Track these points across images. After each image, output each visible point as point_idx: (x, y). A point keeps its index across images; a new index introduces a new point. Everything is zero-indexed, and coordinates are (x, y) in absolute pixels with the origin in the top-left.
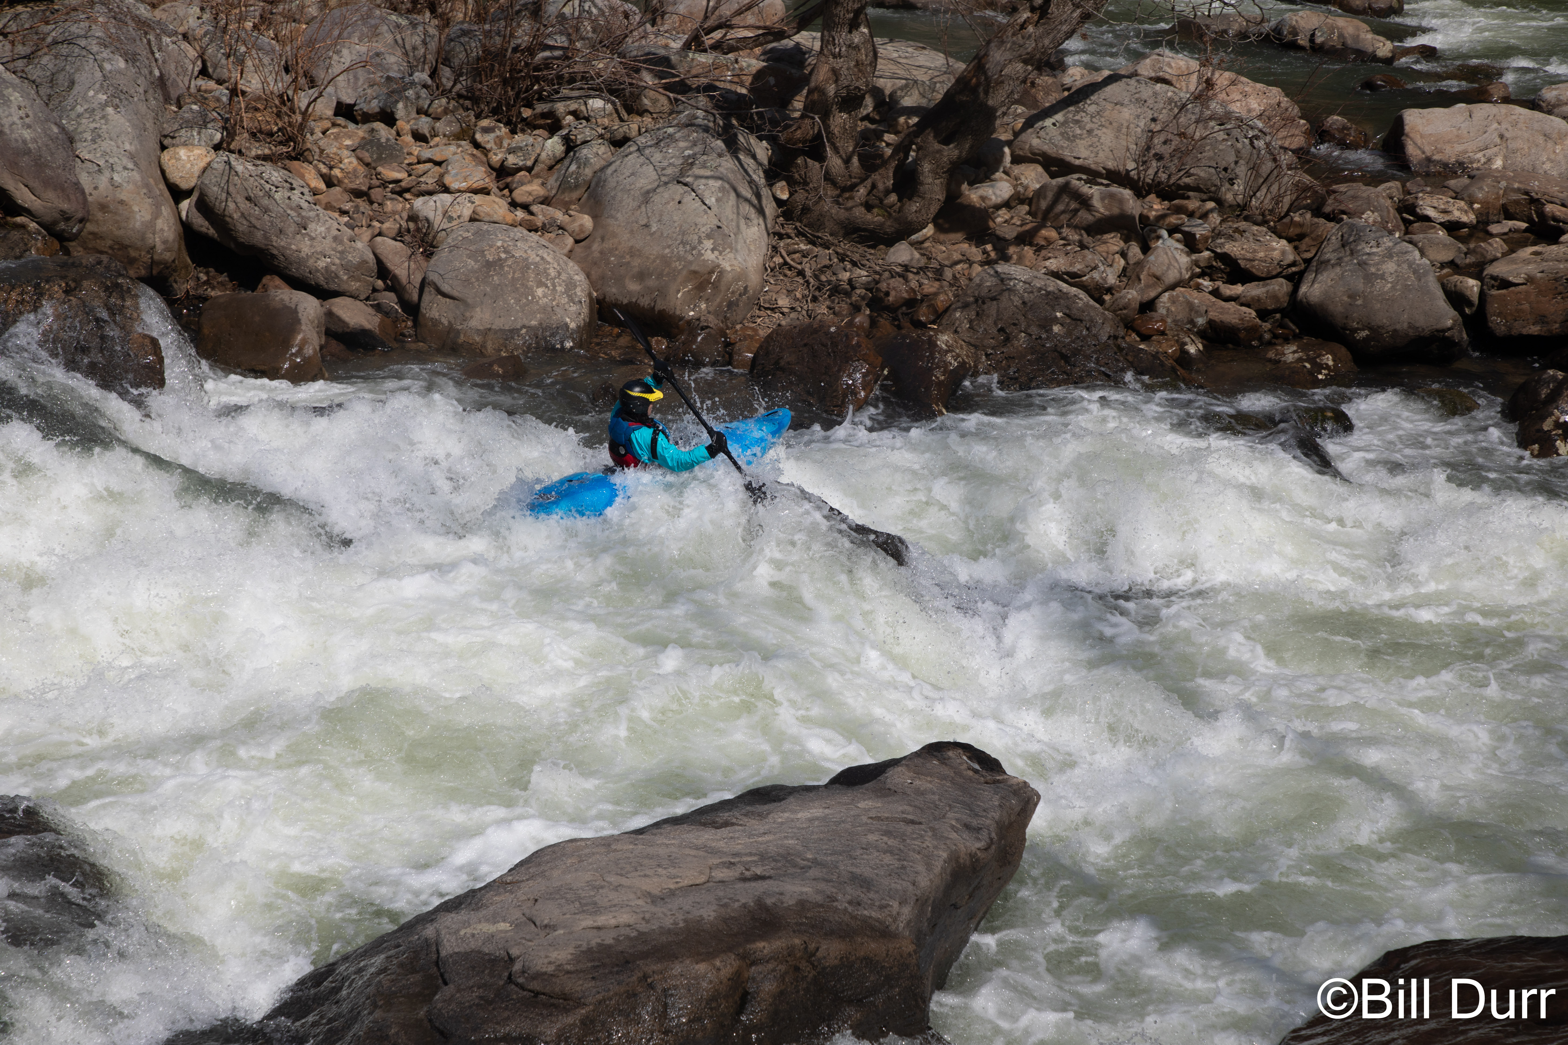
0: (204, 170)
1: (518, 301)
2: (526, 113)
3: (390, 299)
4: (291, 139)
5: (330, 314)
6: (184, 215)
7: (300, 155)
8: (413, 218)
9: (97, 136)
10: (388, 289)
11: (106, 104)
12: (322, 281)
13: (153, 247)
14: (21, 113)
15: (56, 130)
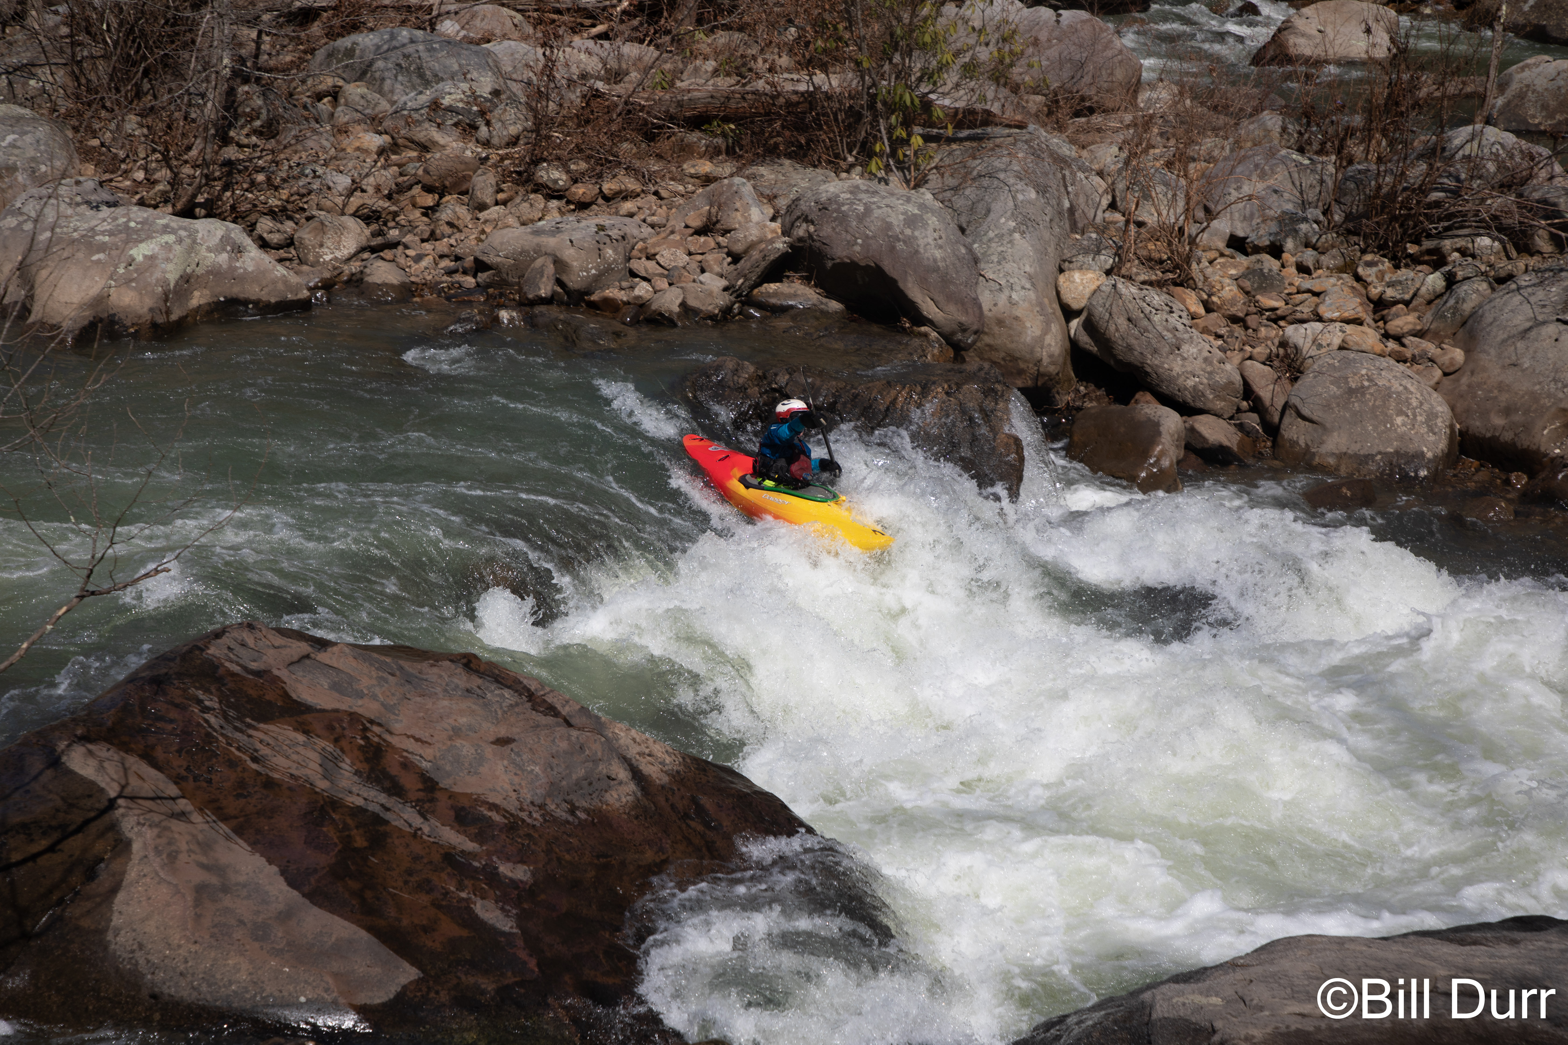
0: (1095, 292)
1: (1375, 428)
2: (1412, 249)
3: (1252, 420)
4: (1177, 266)
5: (1192, 430)
6: (1072, 332)
7: (1185, 282)
8: (1283, 344)
9: (1002, 258)
10: (1252, 410)
11: (1014, 231)
12: (1188, 399)
13: (1040, 361)
14: (936, 235)
15: (963, 251)
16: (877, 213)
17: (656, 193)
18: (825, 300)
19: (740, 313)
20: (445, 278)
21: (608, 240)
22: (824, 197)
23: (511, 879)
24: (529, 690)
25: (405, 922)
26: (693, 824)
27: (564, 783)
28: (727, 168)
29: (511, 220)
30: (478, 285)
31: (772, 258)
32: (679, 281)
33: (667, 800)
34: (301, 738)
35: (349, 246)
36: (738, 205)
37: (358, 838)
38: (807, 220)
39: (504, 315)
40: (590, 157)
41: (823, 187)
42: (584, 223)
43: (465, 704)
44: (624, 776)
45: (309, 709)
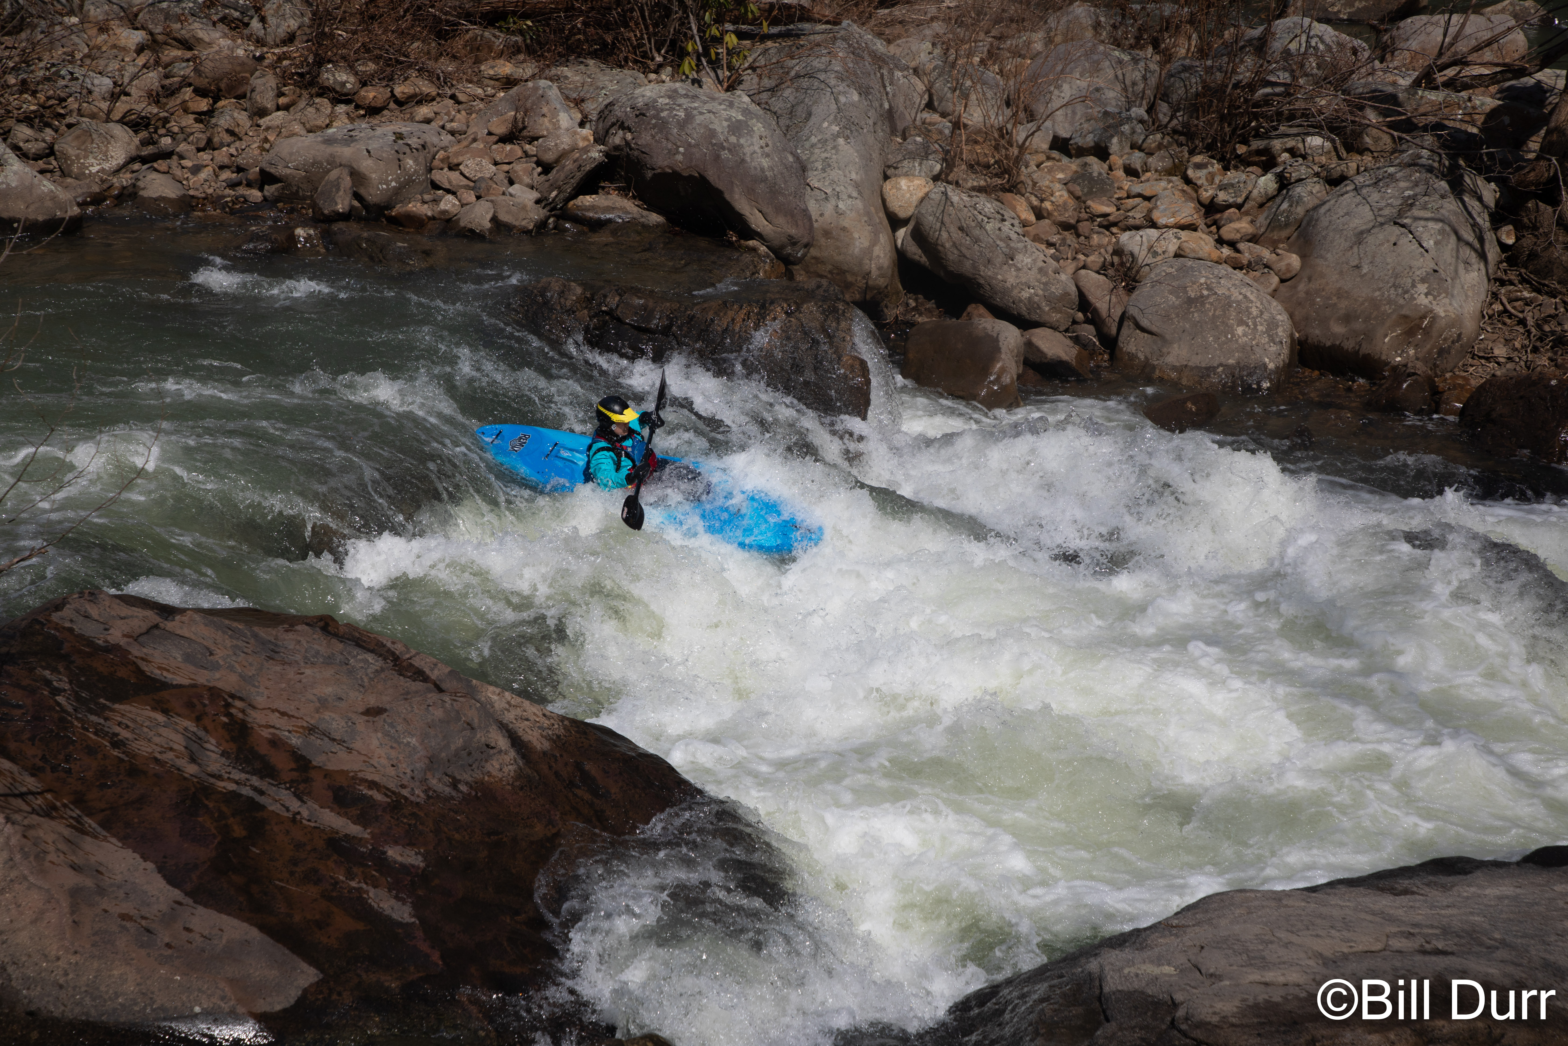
0: (922, 200)
1: (1217, 339)
2: (1241, 149)
3: (1088, 332)
4: (1007, 171)
5: (1029, 344)
6: (899, 242)
7: (1013, 188)
8: (1118, 252)
9: (827, 165)
10: (1087, 321)
11: (838, 135)
12: (1024, 311)
13: (869, 273)
14: (763, 143)
15: (791, 159)
16: (699, 119)
17: (453, 97)
18: (645, 213)
19: (555, 228)
20: (228, 191)
21: (408, 150)
22: (640, 103)
23: (401, 864)
24: (393, 654)
25: (297, 918)
26: (577, 791)
27: (443, 755)
28: (529, 69)
29: (297, 128)
30: (265, 199)
31: (588, 168)
32: (487, 194)
33: (550, 767)
34: (160, 718)
35: (118, 155)
36: (545, 110)
37: (236, 827)
38: (623, 127)
39: (300, 232)
40: (379, 57)
41: (637, 91)
42: (379, 131)
43: (328, 673)
44: (503, 743)
45: (165, 686)
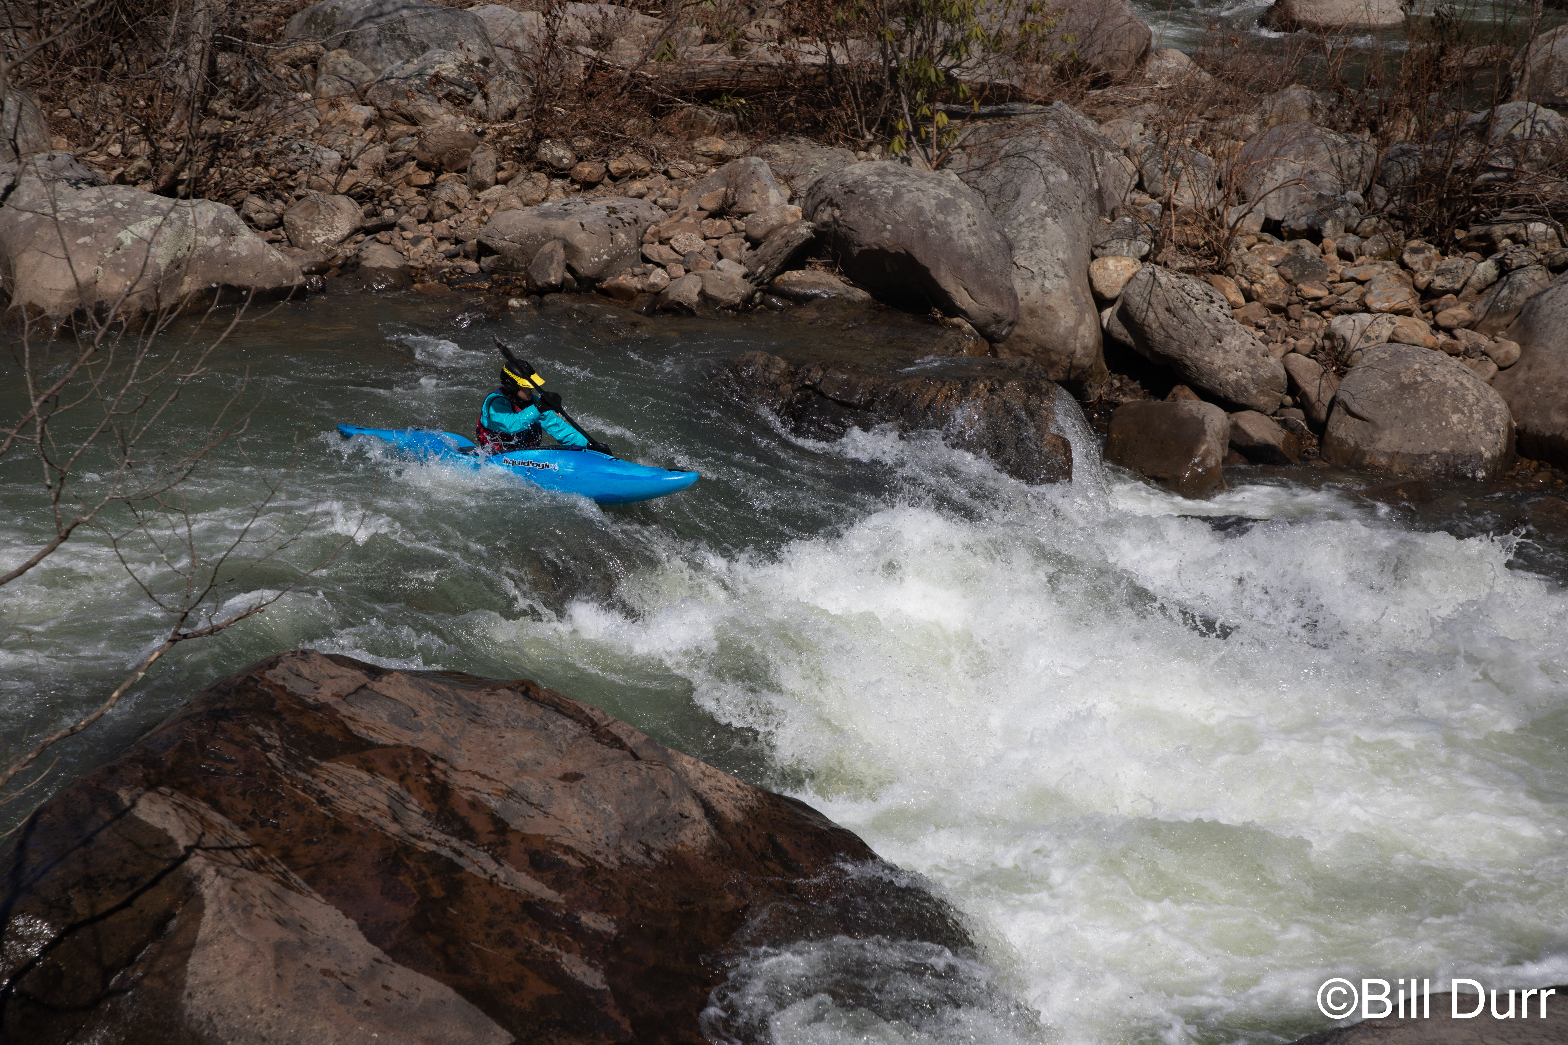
0: (1130, 280)
1: (1431, 426)
2: (1460, 235)
3: (1297, 416)
4: (1217, 253)
5: (1235, 427)
6: (1105, 322)
7: (1223, 270)
8: (1330, 336)
9: (1034, 244)
10: (1296, 405)
11: (1046, 215)
12: (1231, 394)
13: (1073, 353)
14: (970, 221)
15: (998, 237)
16: (907, 197)
17: (666, 173)
18: (851, 289)
19: (761, 303)
20: (446, 262)
21: (620, 224)
22: (849, 180)
23: (594, 931)
24: (591, 720)
25: (492, 980)
26: (769, 864)
27: (638, 822)
28: (741, 146)
29: (515, 201)
30: (481, 270)
31: (796, 244)
32: (697, 268)
33: (743, 839)
34: (365, 777)
35: (343, 227)
36: (755, 186)
37: (435, 888)
38: (831, 203)
39: (514, 303)
40: (596, 133)
41: (847, 169)
42: (593, 205)
43: (528, 737)
44: (696, 812)
45: (370, 745)
